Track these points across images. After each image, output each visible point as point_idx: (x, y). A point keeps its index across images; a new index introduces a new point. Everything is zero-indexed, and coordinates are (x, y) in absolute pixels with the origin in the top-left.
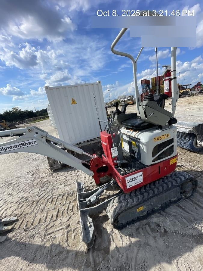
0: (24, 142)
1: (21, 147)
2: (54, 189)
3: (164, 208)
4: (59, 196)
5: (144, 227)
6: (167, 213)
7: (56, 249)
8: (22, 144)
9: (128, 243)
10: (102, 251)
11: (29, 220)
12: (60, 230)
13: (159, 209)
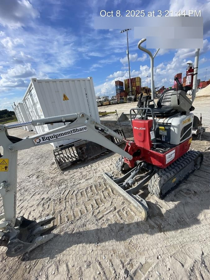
0: (75, 129)
1: (73, 134)
2: (76, 185)
3: (186, 178)
4: (87, 189)
5: (178, 193)
6: (189, 181)
7: (116, 227)
8: (73, 131)
9: (174, 206)
10: (157, 216)
11: (68, 215)
12: (109, 213)
13: (183, 180)
